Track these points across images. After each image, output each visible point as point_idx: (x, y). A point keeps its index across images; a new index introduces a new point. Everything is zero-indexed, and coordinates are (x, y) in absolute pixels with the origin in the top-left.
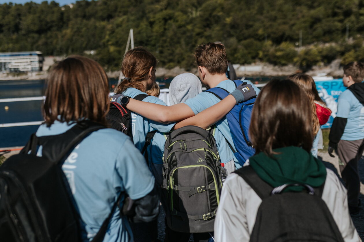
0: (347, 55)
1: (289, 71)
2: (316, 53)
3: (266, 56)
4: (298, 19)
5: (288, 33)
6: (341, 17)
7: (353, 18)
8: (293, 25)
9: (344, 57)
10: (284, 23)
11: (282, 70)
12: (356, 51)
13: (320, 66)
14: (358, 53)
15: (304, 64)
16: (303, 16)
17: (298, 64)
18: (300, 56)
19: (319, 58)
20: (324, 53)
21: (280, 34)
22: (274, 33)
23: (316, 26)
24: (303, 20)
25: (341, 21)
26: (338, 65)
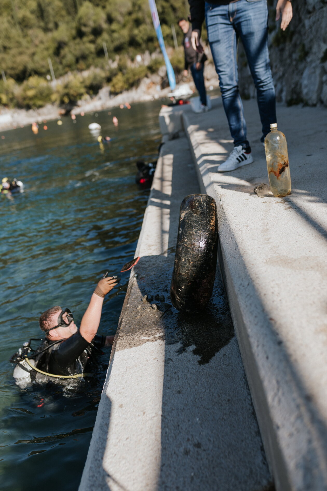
0: (115, 80)
1: (50, 113)
2: (78, 84)
3: (11, 100)
4: (36, 46)
5: (31, 66)
6: (91, 37)
7: (105, 36)
8: (33, 54)
9: (111, 84)
10: (21, 53)
11: (39, 114)
12: (123, 74)
13: (86, 100)
14: (126, 76)
15: (66, 100)
16: (42, 42)
17: (58, 102)
18: (58, 92)
19: (83, 90)
20: (88, 83)
21: (21, 68)
22: (12, 68)
23: (63, 52)
24: (42, 46)
25: (92, 42)
26: (108, 94)
